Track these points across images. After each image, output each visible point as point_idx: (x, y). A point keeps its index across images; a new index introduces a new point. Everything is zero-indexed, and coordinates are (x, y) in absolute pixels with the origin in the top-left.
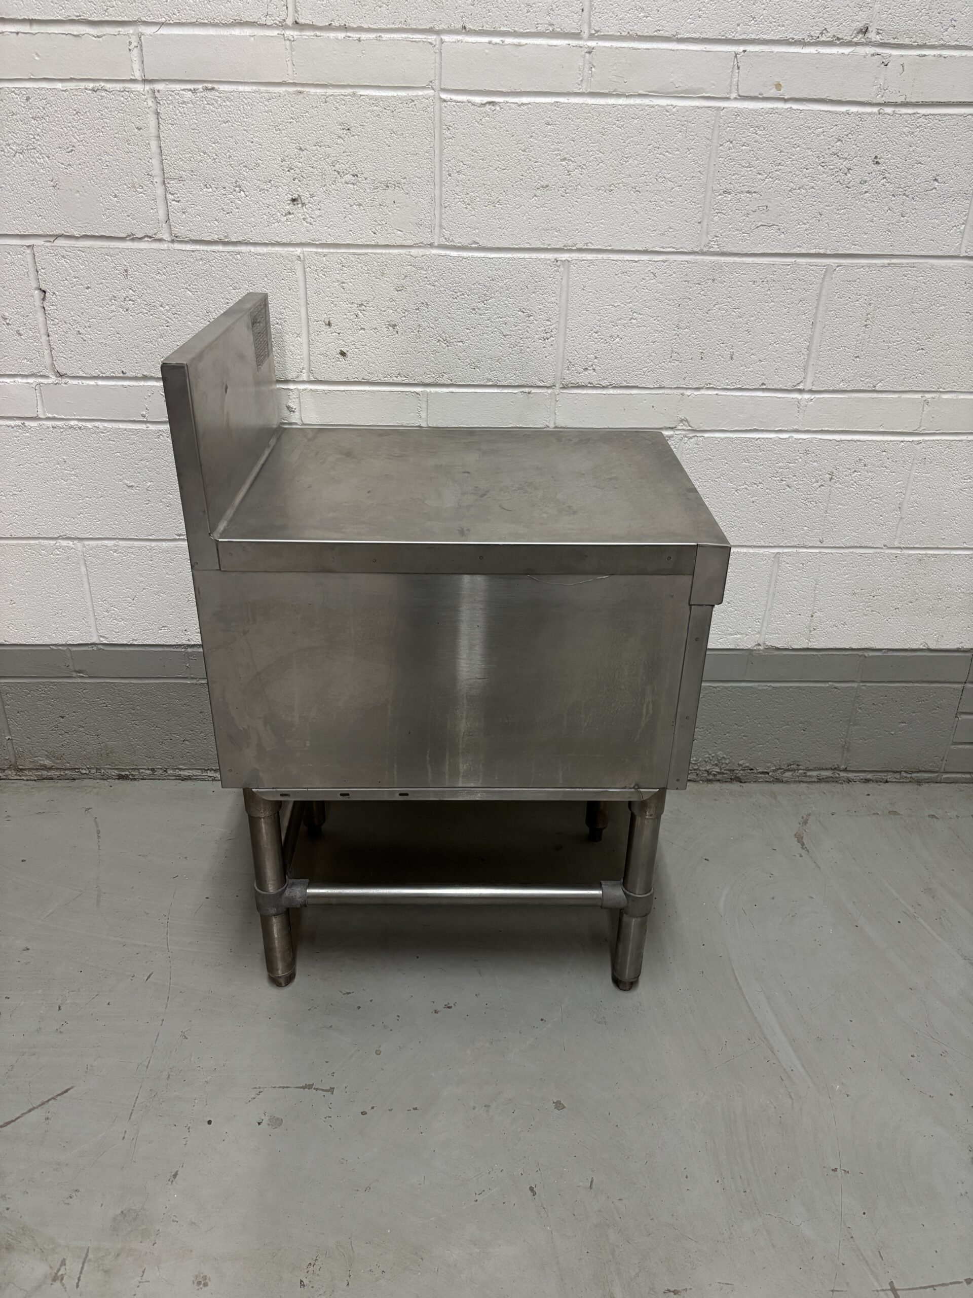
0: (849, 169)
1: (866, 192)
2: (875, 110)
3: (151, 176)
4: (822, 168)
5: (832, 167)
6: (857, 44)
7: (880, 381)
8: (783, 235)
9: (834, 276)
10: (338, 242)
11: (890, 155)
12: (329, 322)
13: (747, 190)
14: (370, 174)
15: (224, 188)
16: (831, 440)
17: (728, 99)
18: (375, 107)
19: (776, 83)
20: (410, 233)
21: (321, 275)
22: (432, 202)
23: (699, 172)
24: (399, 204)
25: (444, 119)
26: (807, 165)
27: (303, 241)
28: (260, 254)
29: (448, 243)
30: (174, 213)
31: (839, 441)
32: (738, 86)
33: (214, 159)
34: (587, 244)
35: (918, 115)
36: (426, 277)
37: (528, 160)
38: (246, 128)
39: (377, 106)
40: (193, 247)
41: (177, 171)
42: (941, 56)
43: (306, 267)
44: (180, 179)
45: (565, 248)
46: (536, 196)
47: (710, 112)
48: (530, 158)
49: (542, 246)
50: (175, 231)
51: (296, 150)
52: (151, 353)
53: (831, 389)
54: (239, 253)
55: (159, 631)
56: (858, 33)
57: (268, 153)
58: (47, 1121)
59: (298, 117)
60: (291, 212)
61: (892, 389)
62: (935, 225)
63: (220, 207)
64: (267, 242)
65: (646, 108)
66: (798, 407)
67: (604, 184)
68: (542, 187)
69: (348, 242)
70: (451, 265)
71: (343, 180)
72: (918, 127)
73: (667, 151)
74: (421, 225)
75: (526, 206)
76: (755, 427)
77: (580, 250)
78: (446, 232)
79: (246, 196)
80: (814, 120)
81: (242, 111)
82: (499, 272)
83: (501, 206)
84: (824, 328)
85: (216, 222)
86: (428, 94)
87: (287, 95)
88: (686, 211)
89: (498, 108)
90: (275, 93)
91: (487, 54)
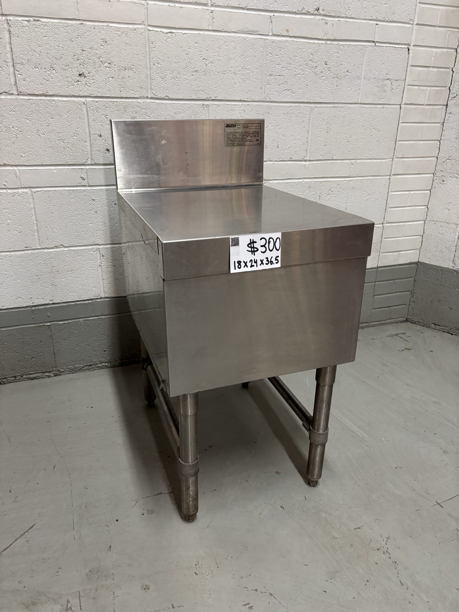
0: (316, 67)
1: (323, 76)
2: (324, 42)
3: (6, 62)
4: (306, 66)
5: (310, 66)
6: (316, 15)
7: (335, 155)
8: (294, 94)
9: (314, 111)
10: (103, 96)
11: (331, 61)
12: (101, 135)
13: (279, 74)
14: (117, 63)
15: (45, 68)
16: (318, 181)
17: (268, 35)
18: (118, 32)
19: (286, 29)
20: (137, 91)
21: (95, 112)
22: (147, 77)
23: (260, 66)
24: (131, 78)
25: (150, 39)
26: (300, 65)
27: (86, 95)
28: (64, 101)
29: (155, 97)
30: (19, 80)
31: (321, 182)
32: (272, 30)
33: (40, 54)
34: (216, 97)
35: (340, 45)
36: (146, 113)
37: (188, 59)
38: (55, 40)
39: (119, 32)
40: (29, 98)
41: (20, 60)
42: (346, 21)
43: (88, 108)
44: (22, 64)
45: (207, 99)
46: (192, 75)
47: (262, 40)
48: (189, 58)
49: (197, 98)
50: (20, 89)
51: (81, 51)
52: (8, 152)
53: (317, 159)
54: (53, 100)
55: (17, 300)
56: (316, 10)
57: (67, 52)
58: (28, 542)
59: (81, 35)
60: (79, 80)
61: (339, 159)
62: (349, 91)
63: (43, 78)
64: (68, 95)
65: (237, 38)
66: (305, 168)
67: (221, 70)
68: (195, 71)
69: (108, 96)
70: (157, 107)
71: (104, 66)
72: (340, 50)
73: (246, 57)
74: (142, 88)
75: (189, 79)
76: (289, 177)
77: (213, 100)
78: (154, 91)
79: (56, 72)
80: (302, 46)
81: (54, 31)
82: (179, 110)
83: (178, 80)
84: (312, 133)
85: (41, 85)
86: (142, 27)
87: (75, 25)
88: (256, 83)
89: (174, 35)
90: (69, 23)
91: (168, 11)
